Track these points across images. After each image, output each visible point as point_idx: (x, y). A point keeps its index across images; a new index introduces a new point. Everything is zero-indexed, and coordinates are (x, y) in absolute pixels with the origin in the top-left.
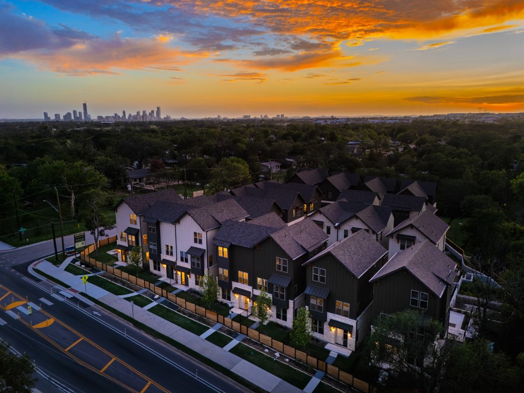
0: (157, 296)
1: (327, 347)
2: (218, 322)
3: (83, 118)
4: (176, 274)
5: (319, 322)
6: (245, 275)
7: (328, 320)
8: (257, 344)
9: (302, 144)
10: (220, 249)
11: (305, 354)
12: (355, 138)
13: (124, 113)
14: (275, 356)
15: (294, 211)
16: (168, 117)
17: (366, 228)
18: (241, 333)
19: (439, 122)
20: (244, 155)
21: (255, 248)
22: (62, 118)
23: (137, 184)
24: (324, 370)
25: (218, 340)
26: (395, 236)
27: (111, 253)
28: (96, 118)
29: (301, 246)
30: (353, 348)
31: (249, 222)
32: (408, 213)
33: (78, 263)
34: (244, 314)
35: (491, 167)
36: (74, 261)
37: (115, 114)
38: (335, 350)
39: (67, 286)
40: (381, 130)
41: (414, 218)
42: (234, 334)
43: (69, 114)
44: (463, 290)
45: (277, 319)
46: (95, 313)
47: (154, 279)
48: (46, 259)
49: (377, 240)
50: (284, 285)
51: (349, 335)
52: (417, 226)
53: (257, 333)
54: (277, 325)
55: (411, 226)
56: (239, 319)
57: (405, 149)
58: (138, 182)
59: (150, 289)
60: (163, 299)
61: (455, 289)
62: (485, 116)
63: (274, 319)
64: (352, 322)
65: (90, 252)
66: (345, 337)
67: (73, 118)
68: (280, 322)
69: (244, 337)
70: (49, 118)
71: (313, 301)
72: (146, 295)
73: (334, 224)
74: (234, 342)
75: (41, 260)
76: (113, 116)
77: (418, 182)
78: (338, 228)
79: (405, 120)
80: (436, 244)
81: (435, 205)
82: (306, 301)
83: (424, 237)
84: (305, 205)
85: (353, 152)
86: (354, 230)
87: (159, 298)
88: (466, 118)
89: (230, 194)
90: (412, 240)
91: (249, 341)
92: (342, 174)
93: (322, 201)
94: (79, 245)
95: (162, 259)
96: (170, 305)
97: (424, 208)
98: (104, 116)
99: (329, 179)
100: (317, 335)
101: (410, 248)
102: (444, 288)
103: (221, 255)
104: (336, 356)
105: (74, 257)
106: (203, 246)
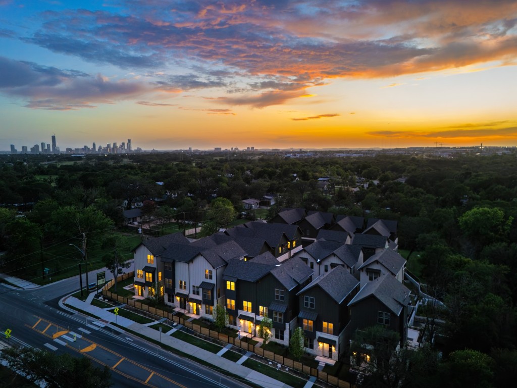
0: (175, 324)
1: (317, 358)
2: (229, 343)
3: (51, 150)
4: (189, 305)
5: (310, 339)
6: (250, 304)
7: (317, 337)
8: (262, 358)
9: (278, 183)
10: (228, 283)
11: (301, 364)
12: (324, 175)
13: (94, 145)
14: (277, 367)
15: (280, 248)
16: (139, 149)
17: (342, 263)
18: (248, 350)
19: (399, 157)
20: (227, 195)
21: (257, 282)
22: (29, 150)
23: (131, 223)
24: (316, 375)
25: (231, 356)
26: (364, 270)
27: (127, 288)
28: (65, 150)
29: (294, 280)
30: (337, 359)
31: (251, 261)
32: (374, 249)
33: (101, 298)
34: (250, 336)
35: (444, 204)
36: (97, 296)
37: (85, 147)
38: (323, 360)
39: (98, 318)
40: (347, 166)
41: (379, 254)
42: (244, 352)
43: (37, 146)
44: (419, 312)
45: (276, 339)
46: (127, 339)
47: (170, 309)
48: (72, 295)
49: (351, 273)
50: (282, 311)
51: (333, 348)
52: (381, 261)
53: (262, 350)
54: (276, 344)
55: (377, 262)
56: (245, 339)
57: (370, 185)
58: (132, 221)
59: (168, 318)
60: (180, 326)
61: (413, 312)
62: (441, 150)
63: (274, 339)
64: (335, 338)
65: (109, 288)
66: (330, 350)
67: (40, 150)
68: (279, 341)
69: (251, 353)
70: (16, 150)
71: (305, 322)
72: (166, 323)
73: (317, 260)
74: (244, 358)
75: (67, 296)
76: (83, 149)
77: (382, 221)
78: (320, 263)
79: (369, 154)
80: (395, 276)
81: (396, 241)
82: (299, 323)
83: (386, 270)
84: (289, 243)
85: (323, 188)
86: (333, 265)
87: (177, 325)
88: (423, 152)
89: (225, 234)
90: (377, 273)
91: (256, 357)
92: (317, 214)
93: (302, 238)
94: (101, 282)
95: (176, 293)
96: (187, 330)
97: (387, 246)
98: (73, 149)
99: (307, 218)
100: (309, 350)
101: (376, 280)
102: (401, 309)
103: (228, 288)
104: (324, 366)
105: (96, 293)
106: (214, 281)
